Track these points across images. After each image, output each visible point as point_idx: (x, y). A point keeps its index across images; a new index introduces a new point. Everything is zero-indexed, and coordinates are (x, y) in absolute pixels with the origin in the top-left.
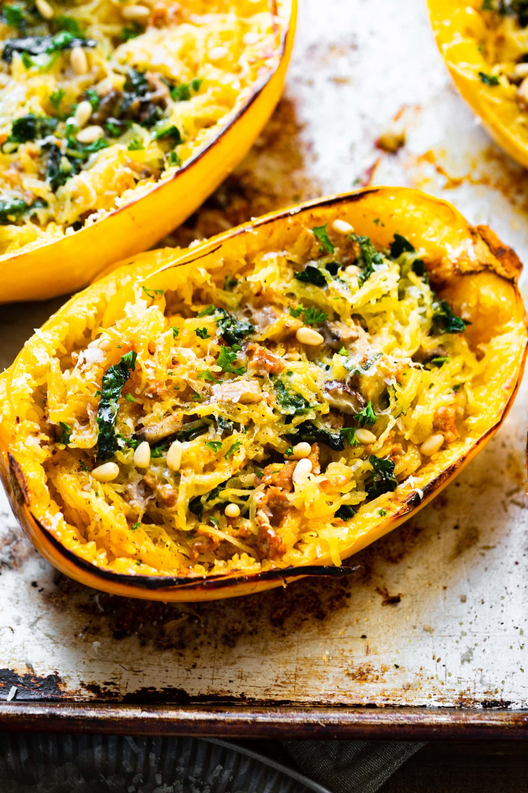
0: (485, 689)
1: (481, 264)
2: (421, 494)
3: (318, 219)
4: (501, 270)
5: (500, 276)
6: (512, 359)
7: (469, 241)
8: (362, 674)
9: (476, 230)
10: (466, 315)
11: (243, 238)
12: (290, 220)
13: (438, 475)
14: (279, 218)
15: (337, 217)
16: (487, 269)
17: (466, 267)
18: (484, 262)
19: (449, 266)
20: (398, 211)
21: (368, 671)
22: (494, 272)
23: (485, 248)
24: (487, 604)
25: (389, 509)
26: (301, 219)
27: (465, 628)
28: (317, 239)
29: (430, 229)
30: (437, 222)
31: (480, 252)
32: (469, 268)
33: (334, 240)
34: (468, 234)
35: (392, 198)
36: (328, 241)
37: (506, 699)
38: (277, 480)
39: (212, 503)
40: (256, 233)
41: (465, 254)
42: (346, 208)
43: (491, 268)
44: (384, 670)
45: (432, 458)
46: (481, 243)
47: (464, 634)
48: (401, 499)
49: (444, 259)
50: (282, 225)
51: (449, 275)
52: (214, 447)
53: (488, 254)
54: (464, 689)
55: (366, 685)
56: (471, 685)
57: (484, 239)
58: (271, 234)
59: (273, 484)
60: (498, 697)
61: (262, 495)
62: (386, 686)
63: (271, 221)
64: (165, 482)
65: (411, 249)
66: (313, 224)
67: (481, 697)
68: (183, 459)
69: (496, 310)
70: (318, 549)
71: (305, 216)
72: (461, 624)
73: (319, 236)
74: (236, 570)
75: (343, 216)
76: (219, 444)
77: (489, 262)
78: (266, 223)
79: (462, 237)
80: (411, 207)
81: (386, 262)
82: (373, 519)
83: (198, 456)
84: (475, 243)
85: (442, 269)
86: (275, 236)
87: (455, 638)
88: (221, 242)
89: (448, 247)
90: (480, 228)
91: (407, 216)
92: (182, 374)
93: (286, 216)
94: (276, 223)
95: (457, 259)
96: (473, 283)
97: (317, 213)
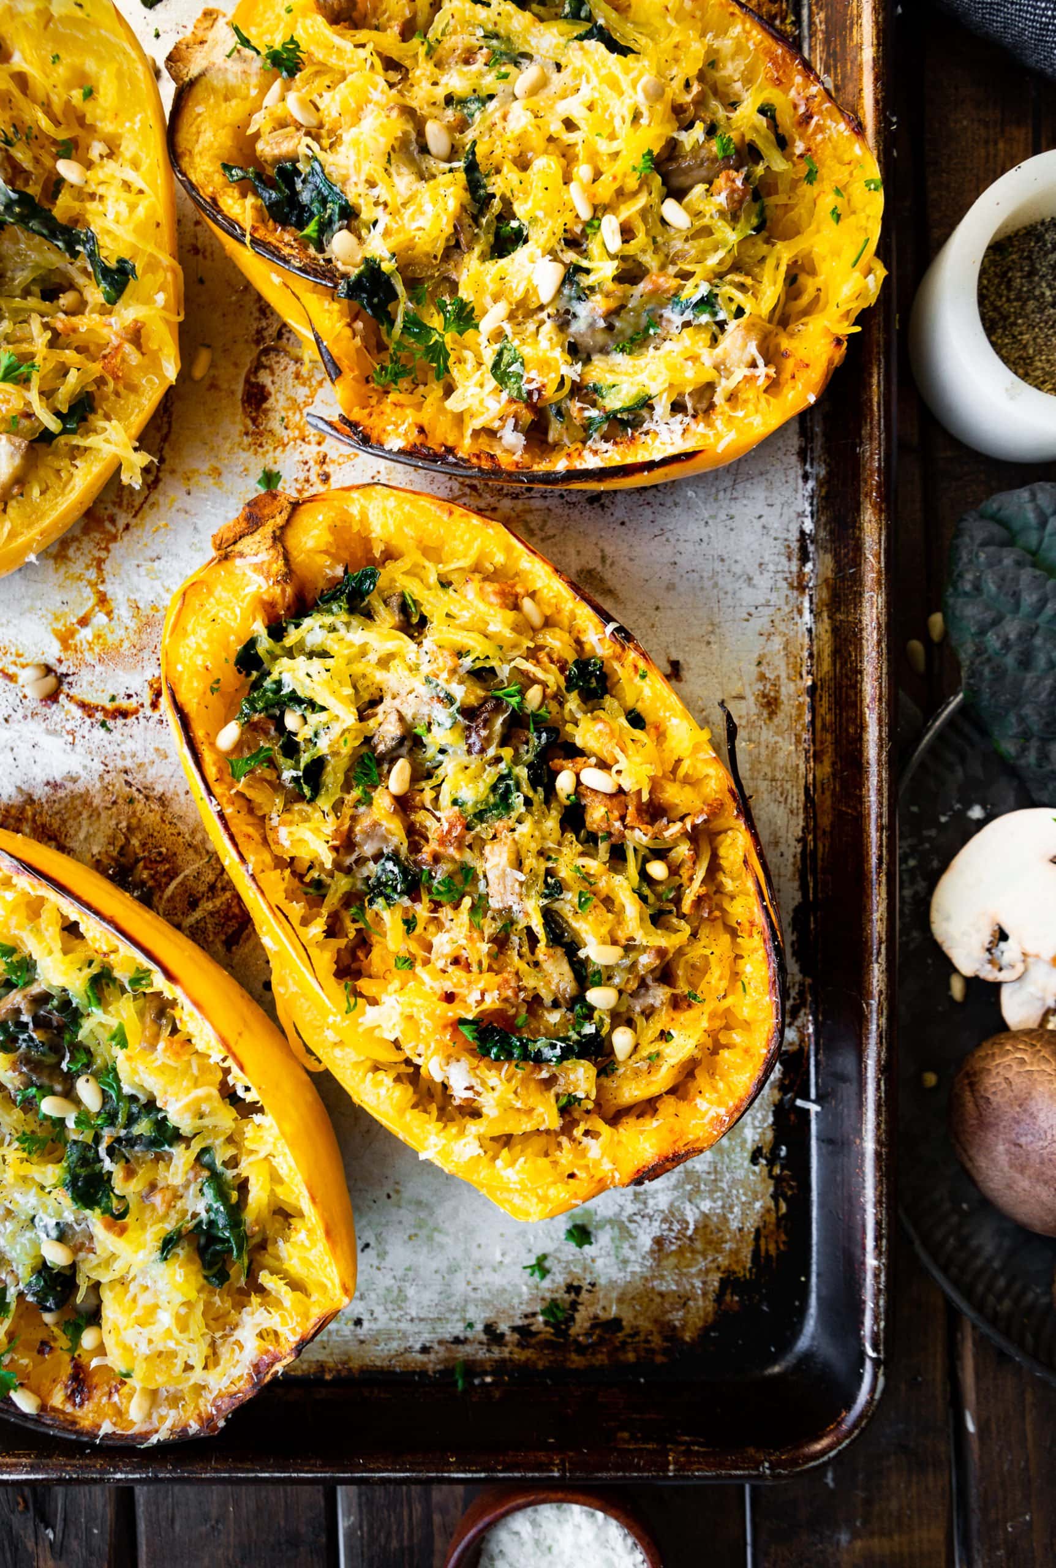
0: (784, 560)
1: (273, 546)
2: (611, 626)
3: (220, 771)
4: (280, 520)
5: (288, 521)
6: (407, 507)
7: (238, 562)
8: (769, 704)
9: (222, 552)
10: (339, 571)
11: (260, 877)
12: (229, 811)
13: (584, 604)
14: (226, 827)
15: (212, 745)
16: (279, 538)
17: (278, 566)
18: (270, 542)
19: (278, 590)
20: (199, 661)
21: (764, 696)
22: (283, 528)
23: (247, 541)
24: (677, 559)
25: (636, 667)
26: (223, 795)
27: (708, 584)
28: (252, 772)
29: (221, 615)
30: (211, 605)
31: (255, 547)
32: (281, 562)
33: (249, 748)
34: (227, 564)
35: (180, 668)
36: (254, 757)
37: (797, 535)
38: (616, 814)
39: (652, 899)
40: (251, 858)
41: (258, 568)
42: (199, 733)
43: (278, 533)
44: (762, 677)
45: (548, 612)
46: (239, 547)
47: (716, 585)
48: (619, 650)
49: (266, 597)
50: (235, 821)
51: (289, 590)
52: (587, 899)
53: (257, 537)
54: (785, 585)
55: (783, 698)
56: (780, 576)
57: (235, 543)
58: (249, 836)
59: (622, 818)
60: (795, 545)
61: (637, 833)
62: (783, 675)
63: (232, 838)
64: (634, 964)
65: (252, 643)
66: (228, 778)
67: (794, 566)
68: (604, 943)
69: (334, 529)
70: (702, 756)
71: (217, 789)
72: (702, 589)
73: (248, 768)
74: (745, 862)
75: (211, 737)
76: (581, 894)
77: (270, 535)
78: (235, 845)
79: (230, 573)
80: (192, 641)
81: (275, 676)
82: (651, 687)
83: (602, 923)
84: (241, 555)
85: (280, 600)
86: (250, 830)
87: (722, 595)
88: (270, 907)
89: (251, 589)
90: (219, 548)
91: (205, 647)
92: (478, 951)
93: (221, 816)
94: (233, 830)
95: (267, 578)
96: (299, 557)
97: (211, 771)
